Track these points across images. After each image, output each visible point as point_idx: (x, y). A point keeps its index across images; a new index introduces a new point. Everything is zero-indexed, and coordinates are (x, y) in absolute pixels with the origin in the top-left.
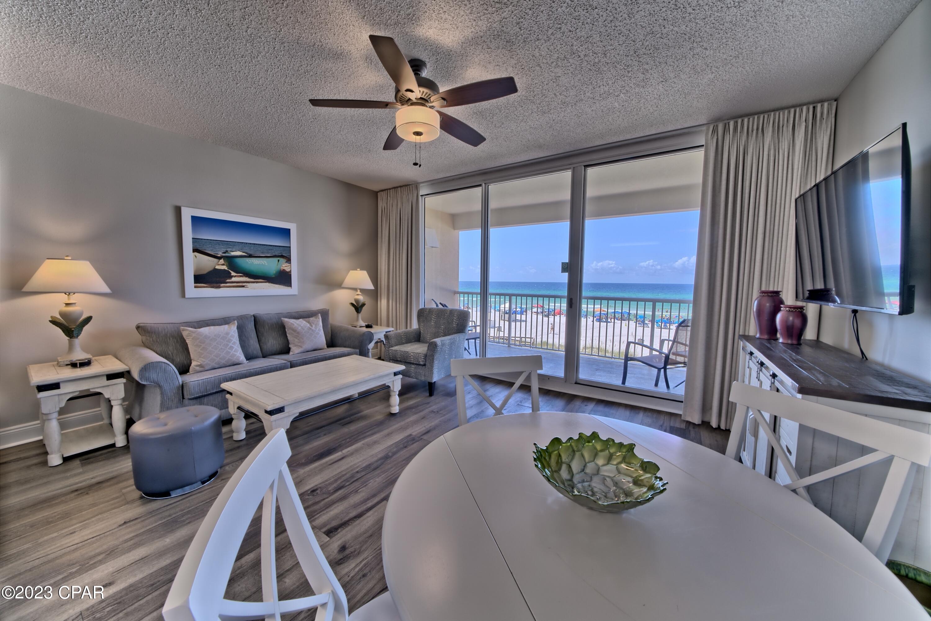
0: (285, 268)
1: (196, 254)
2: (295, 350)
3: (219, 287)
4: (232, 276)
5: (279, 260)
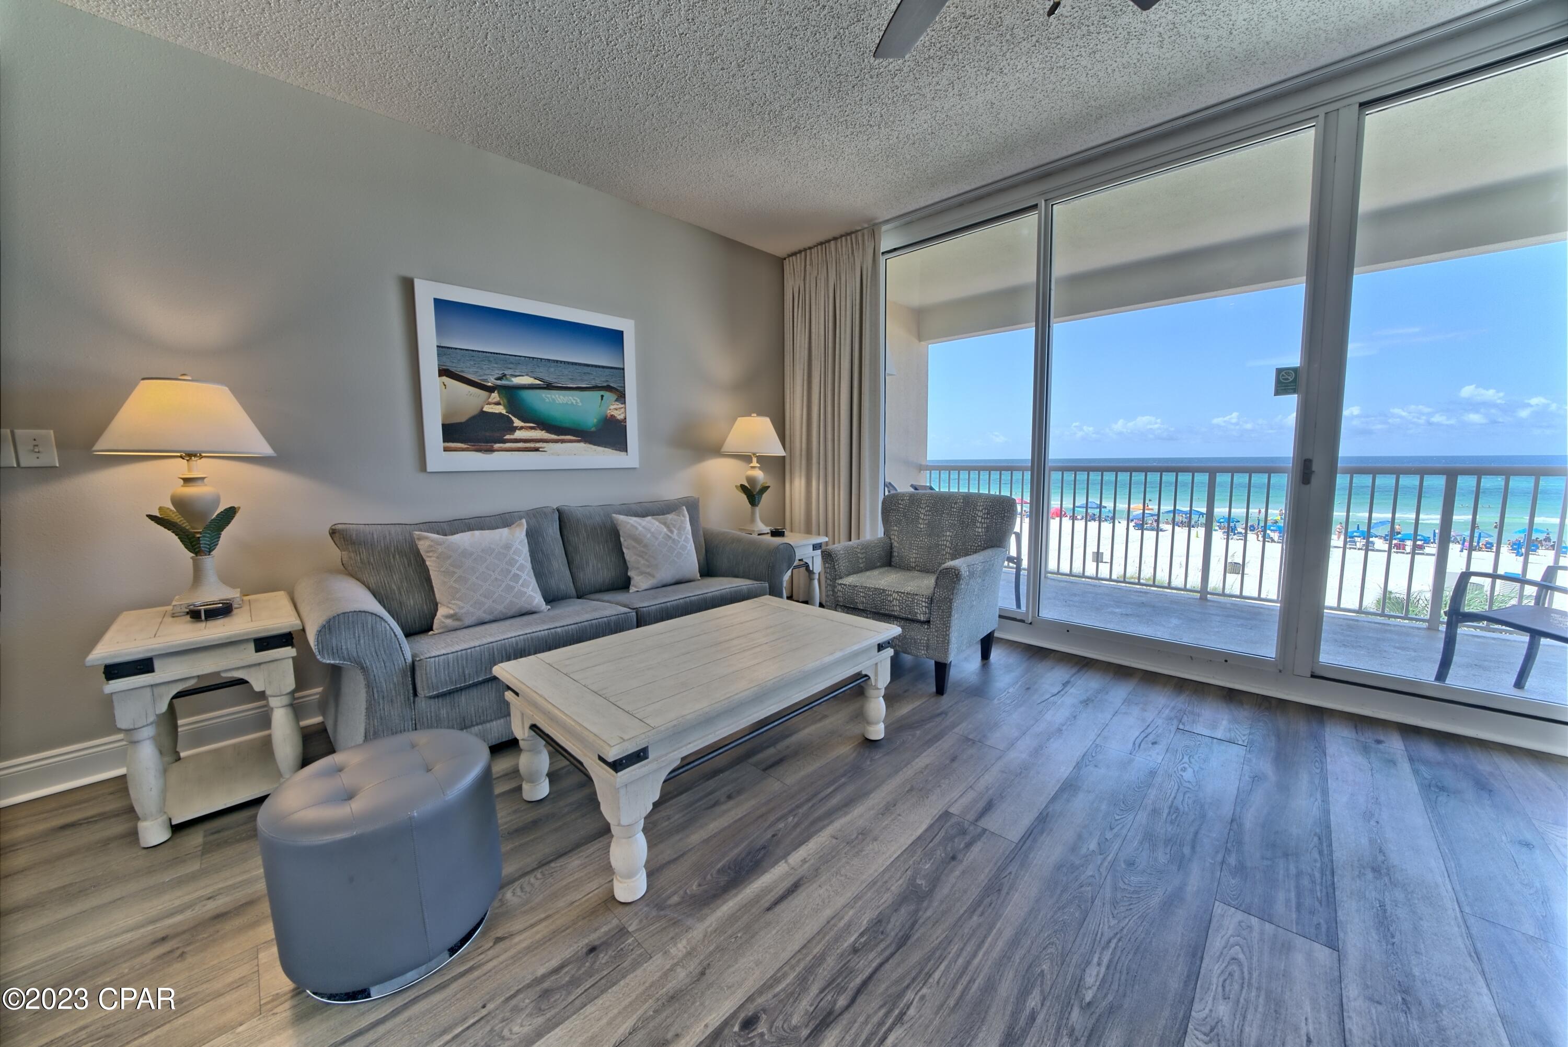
0: (615, 413)
1: (445, 379)
2: (639, 582)
3: (492, 450)
4: (516, 428)
5: (602, 396)
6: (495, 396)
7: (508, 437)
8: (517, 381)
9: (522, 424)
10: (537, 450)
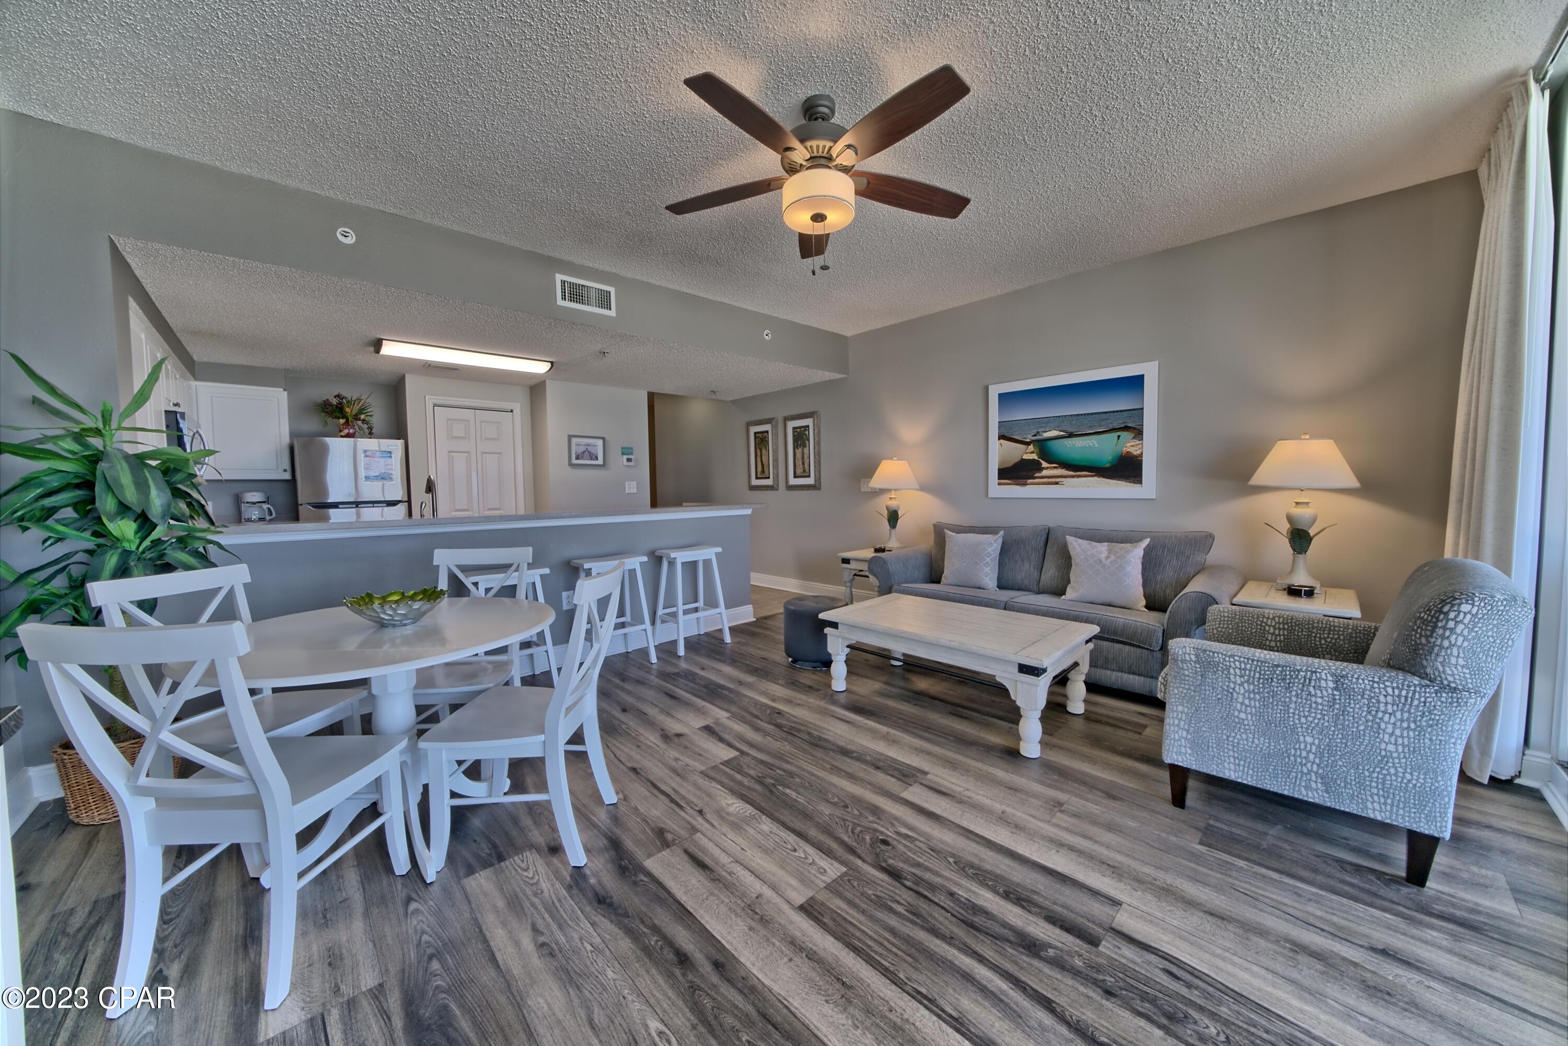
0: (1132, 450)
1: (1002, 441)
2: (1070, 593)
3: (1026, 484)
4: (1043, 468)
5: (1119, 437)
6: (1031, 448)
7: (1037, 475)
8: (1046, 435)
9: (1048, 465)
10: (1057, 483)
